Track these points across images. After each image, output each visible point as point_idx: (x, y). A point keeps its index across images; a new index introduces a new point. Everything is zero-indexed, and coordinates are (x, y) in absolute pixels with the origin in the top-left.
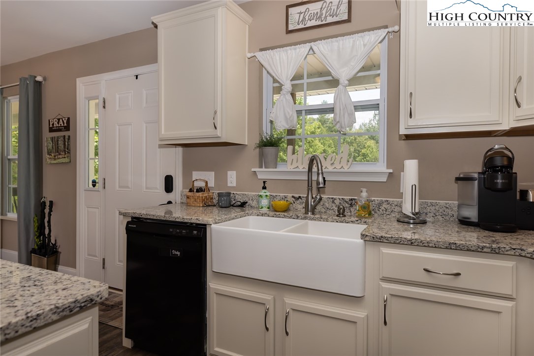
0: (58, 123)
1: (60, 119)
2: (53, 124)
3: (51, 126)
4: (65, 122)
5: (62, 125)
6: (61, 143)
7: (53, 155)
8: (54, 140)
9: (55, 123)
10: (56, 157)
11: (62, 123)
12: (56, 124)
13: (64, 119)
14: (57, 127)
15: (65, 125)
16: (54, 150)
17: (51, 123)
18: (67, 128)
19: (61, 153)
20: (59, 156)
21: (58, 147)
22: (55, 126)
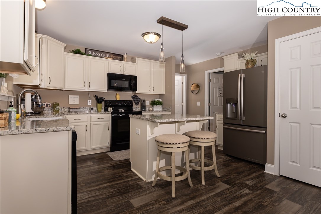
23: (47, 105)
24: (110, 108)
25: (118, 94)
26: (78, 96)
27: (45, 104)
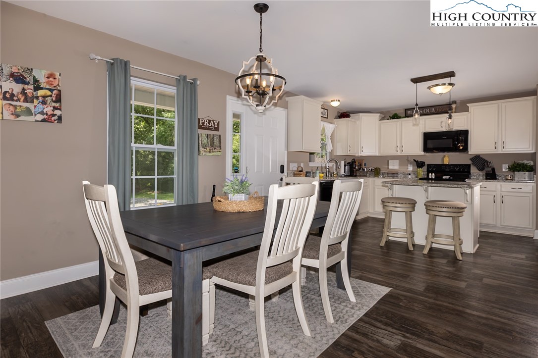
0: (209, 123)
1: (211, 121)
2: (203, 123)
3: (201, 124)
4: (216, 124)
5: (213, 126)
6: (216, 140)
7: (208, 148)
8: (209, 137)
9: (205, 122)
10: (212, 151)
11: (213, 124)
12: (206, 124)
13: (215, 122)
14: (207, 126)
15: (216, 126)
16: (209, 145)
17: (201, 122)
18: (217, 129)
19: (217, 148)
20: (214, 150)
21: (213, 143)
22: (205, 124)
23: (372, 169)
24: (432, 174)
25: (446, 156)
26: (398, 161)
27: (370, 168)
